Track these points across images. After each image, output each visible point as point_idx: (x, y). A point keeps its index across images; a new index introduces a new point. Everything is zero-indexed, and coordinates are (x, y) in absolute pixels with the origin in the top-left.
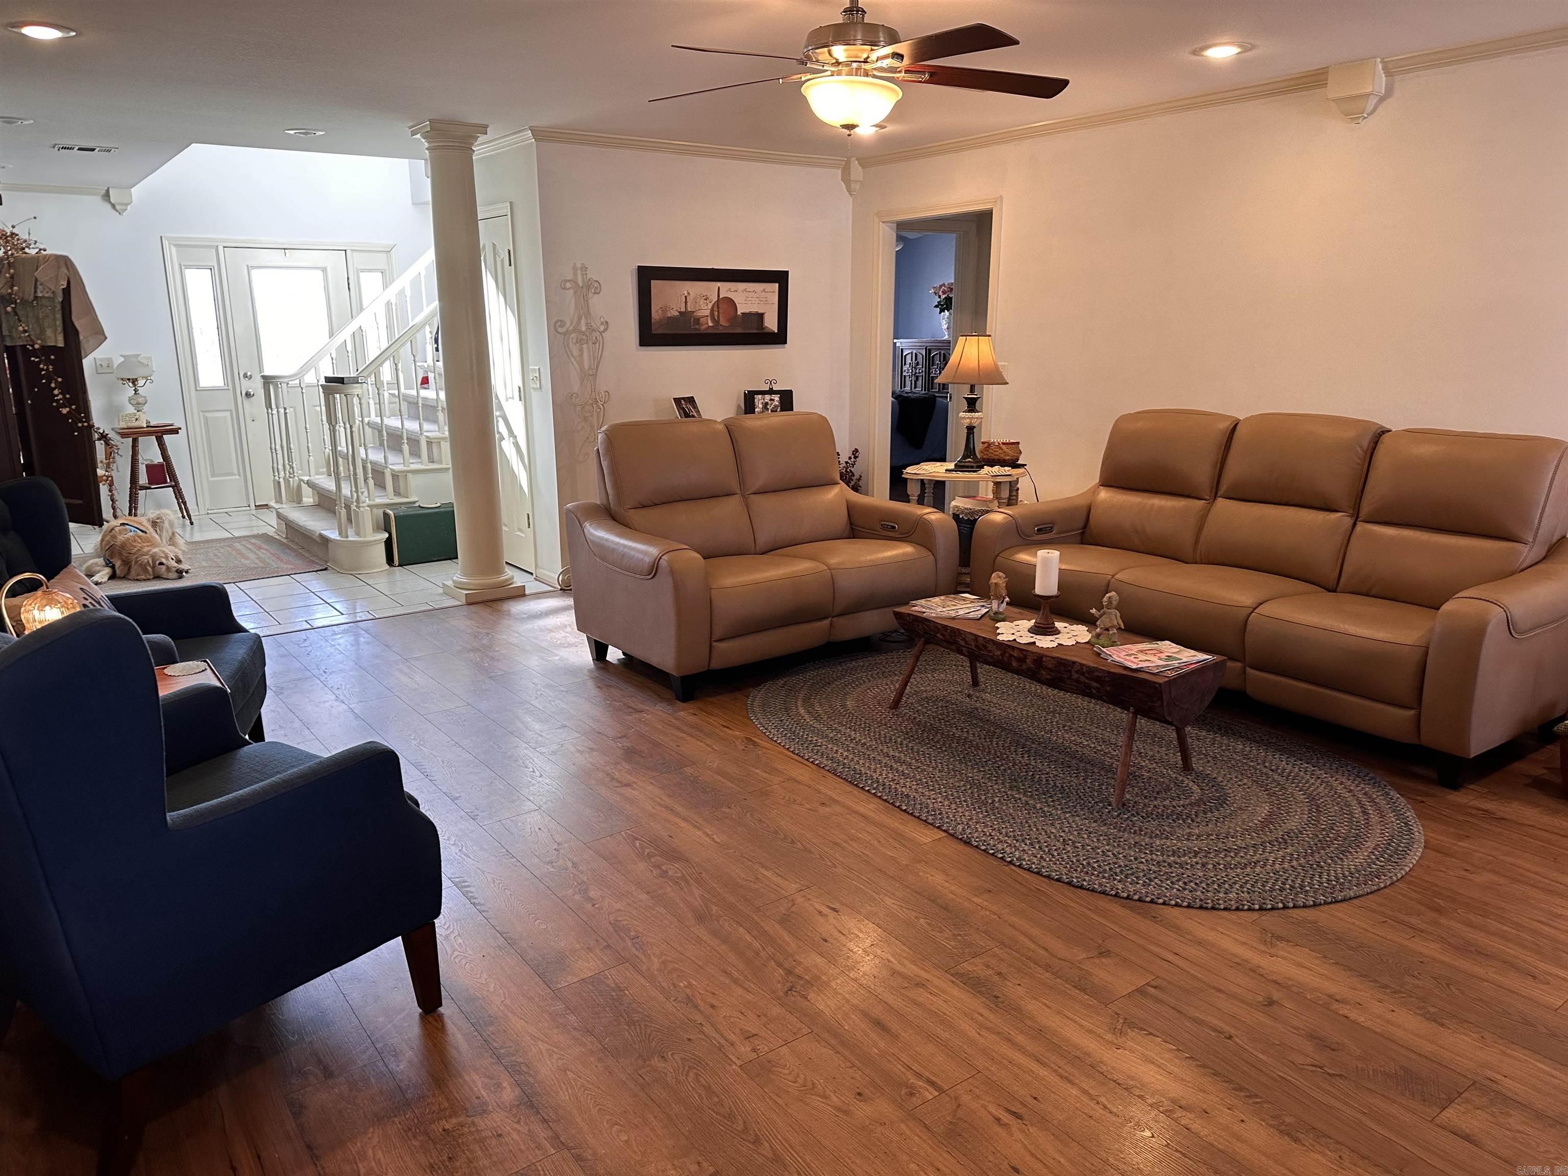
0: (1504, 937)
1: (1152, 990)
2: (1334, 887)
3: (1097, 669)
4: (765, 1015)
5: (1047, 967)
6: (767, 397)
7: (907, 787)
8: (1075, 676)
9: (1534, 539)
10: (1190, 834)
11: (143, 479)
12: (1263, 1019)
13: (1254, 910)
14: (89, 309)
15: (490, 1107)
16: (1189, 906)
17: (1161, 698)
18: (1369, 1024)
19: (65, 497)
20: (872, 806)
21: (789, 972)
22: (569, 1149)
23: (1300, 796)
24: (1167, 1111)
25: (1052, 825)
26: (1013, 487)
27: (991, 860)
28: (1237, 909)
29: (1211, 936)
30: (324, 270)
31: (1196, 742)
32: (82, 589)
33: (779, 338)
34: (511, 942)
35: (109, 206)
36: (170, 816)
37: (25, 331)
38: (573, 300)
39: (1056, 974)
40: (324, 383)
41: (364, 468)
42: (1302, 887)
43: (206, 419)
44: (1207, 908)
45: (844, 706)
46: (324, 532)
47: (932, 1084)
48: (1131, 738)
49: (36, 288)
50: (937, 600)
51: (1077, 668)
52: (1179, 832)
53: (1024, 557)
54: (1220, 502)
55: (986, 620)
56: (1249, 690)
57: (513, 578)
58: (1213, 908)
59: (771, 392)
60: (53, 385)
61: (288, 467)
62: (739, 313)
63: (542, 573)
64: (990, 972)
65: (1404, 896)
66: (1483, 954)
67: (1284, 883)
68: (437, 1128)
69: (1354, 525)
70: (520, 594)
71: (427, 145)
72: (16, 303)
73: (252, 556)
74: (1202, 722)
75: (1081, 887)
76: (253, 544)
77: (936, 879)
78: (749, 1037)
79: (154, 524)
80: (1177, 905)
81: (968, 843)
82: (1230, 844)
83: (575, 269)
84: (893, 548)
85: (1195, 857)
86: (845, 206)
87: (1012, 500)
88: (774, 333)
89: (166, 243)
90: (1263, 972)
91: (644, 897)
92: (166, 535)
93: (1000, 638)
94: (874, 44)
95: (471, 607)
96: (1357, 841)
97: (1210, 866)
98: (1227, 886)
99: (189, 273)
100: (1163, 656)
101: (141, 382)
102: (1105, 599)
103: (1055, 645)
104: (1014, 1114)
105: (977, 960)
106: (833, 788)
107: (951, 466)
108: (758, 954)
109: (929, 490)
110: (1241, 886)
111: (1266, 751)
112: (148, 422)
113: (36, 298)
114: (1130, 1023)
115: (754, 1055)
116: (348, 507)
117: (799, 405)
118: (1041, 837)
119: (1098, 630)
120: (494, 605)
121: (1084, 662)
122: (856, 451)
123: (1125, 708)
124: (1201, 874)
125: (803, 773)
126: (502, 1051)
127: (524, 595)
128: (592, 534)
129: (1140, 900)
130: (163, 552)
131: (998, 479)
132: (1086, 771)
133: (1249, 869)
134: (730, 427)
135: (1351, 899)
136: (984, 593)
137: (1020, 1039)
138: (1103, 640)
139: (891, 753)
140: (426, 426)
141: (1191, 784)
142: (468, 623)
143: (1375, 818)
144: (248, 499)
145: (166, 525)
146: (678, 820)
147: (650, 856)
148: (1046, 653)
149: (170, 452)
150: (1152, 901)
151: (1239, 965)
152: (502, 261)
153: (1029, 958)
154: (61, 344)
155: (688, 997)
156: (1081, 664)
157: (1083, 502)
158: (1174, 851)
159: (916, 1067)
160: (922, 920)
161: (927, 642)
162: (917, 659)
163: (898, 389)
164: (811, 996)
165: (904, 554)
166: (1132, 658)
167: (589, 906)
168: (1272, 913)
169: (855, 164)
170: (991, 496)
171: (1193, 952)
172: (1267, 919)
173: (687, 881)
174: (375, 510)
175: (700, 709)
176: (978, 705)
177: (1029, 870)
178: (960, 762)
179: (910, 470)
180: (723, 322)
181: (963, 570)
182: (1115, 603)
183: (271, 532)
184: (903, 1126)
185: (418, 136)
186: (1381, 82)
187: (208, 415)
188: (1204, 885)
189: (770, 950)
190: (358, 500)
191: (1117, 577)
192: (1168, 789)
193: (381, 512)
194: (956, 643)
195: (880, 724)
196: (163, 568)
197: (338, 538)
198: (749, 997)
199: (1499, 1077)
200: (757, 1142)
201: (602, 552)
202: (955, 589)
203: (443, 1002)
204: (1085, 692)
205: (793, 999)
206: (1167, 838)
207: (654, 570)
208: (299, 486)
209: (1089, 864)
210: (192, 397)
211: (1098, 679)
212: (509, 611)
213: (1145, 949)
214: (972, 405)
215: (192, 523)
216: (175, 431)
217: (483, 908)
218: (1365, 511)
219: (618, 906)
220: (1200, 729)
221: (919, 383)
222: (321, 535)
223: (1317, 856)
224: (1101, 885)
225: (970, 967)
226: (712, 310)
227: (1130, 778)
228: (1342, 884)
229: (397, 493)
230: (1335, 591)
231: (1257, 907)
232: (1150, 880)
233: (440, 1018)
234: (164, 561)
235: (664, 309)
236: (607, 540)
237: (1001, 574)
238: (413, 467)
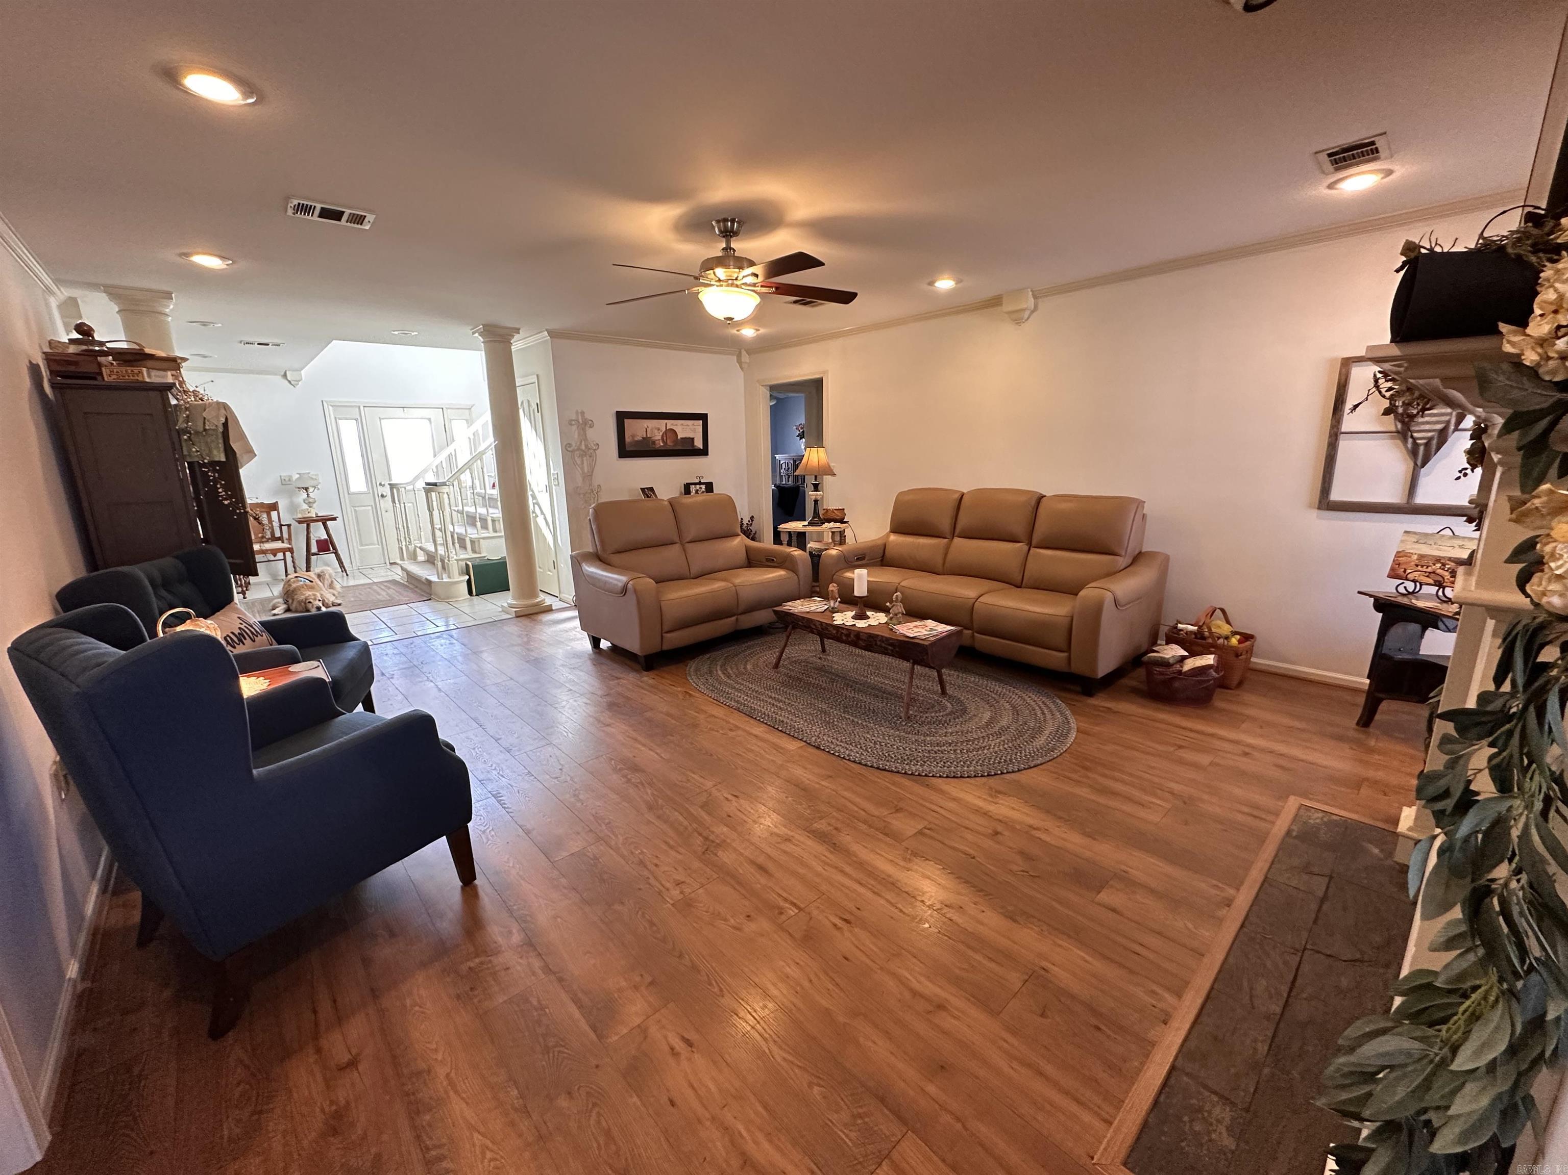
0: (1123, 782)
1: (927, 831)
2: (1029, 758)
3: (891, 639)
4: (690, 869)
5: (865, 822)
6: (698, 487)
7: (783, 716)
8: (879, 643)
9: (1126, 553)
10: (946, 732)
11: (314, 549)
12: (991, 843)
13: (984, 776)
14: (242, 437)
15: (503, 949)
16: (947, 777)
17: (927, 654)
18: (1053, 842)
19: (228, 558)
20: (761, 729)
21: (706, 839)
22: (554, 973)
23: (1007, 706)
24: (938, 909)
25: (868, 733)
26: (842, 534)
27: (834, 758)
28: (975, 776)
29: (961, 795)
30: (429, 420)
31: (948, 678)
32: (239, 618)
33: (704, 452)
34: (527, 832)
35: (287, 382)
36: (255, 772)
37: (197, 451)
38: (577, 432)
39: (870, 826)
40: (425, 486)
41: (452, 536)
42: (1011, 760)
43: (355, 510)
44: (957, 777)
45: (745, 668)
46: (429, 578)
47: (794, 905)
48: (911, 678)
49: (204, 423)
50: (798, 601)
51: (880, 638)
52: (941, 732)
53: (848, 575)
54: (957, 540)
55: (827, 613)
56: (977, 646)
57: (544, 600)
58: (961, 777)
59: (700, 483)
60: (219, 486)
61: (408, 539)
62: (679, 438)
63: (563, 596)
64: (831, 828)
65: (1069, 761)
66: (1114, 794)
67: (1000, 759)
68: (464, 968)
69: (1029, 550)
70: (549, 610)
71: (482, 340)
72: (190, 433)
73: (384, 593)
74: (951, 665)
75: (885, 770)
76: (386, 586)
77: (798, 772)
78: (678, 884)
79: (319, 576)
80: (940, 776)
81: (818, 748)
82: (969, 738)
83: (577, 412)
84: (773, 572)
85: (950, 746)
86: (739, 377)
87: (842, 542)
88: (700, 449)
89: (324, 403)
90: (991, 814)
91: (615, 796)
92: (327, 583)
93: (835, 623)
94: (741, 268)
95: (519, 619)
96: (1040, 730)
97: (959, 751)
98: (968, 763)
99: (340, 422)
100: (928, 629)
101: (311, 490)
102: (894, 597)
103: (866, 625)
104: (845, 920)
105: (823, 821)
106: (736, 719)
107: (806, 523)
108: (686, 828)
109: (794, 538)
110: (977, 762)
111: (987, 680)
112: (316, 514)
113: (205, 430)
114: (915, 854)
115: (682, 896)
116: (442, 561)
117: (716, 490)
118: (861, 741)
119: (891, 615)
120: (532, 617)
121: (883, 634)
122: (753, 517)
123: (908, 661)
124: (953, 756)
125: (719, 712)
126: (515, 907)
127: (552, 610)
128: (587, 570)
129: (919, 775)
130: (314, 595)
131: (833, 530)
132: (887, 699)
133: (980, 752)
134: (671, 502)
135: (1038, 765)
136: (826, 597)
137: (848, 869)
138: (894, 621)
139: (773, 696)
140: (491, 510)
141: (946, 702)
142: (516, 629)
143: (1049, 716)
144: (385, 559)
145: (327, 576)
146: (639, 746)
147: (621, 770)
148: (862, 630)
149: (331, 532)
150: (926, 775)
151: (978, 811)
152: (534, 410)
153: (854, 817)
154: (223, 459)
155: (641, 860)
156: (882, 636)
157: (880, 542)
158: (938, 744)
159: (785, 895)
160: (790, 799)
161: (794, 628)
162: (788, 637)
163: (778, 482)
164: (720, 853)
165: (781, 576)
166: (910, 631)
167: (579, 804)
168: (995, 777)
169: (744, 353)
170: (831, 541)
171: (951, 805)
172: (992, 781)
173: (643, 784)
174: (460, 562)
175: (657, 675)
176: (825, 663)
177: (854, 762)
178: (814, 698)
179: (781, 526)
180: (669, 442)
181: (816, 584)
182: (899, 599)
183: (398, 578)
184: (776, 936)
185: (477, 335)
186: (1031, 302)
187: (356, 508)
188: (955, 763)
189: (695, 825)
190: (448, 557)
191: (902, 584)
192: (933, 707)
193: (464, 563)
194: (810, 627)
195: (767, 678)
196: (310, 605)
197: (437, 580)
198: (680, 857)
199: (1128, 869)
200: (681, 956)
201: (593, 581)
202: (810, 594)
203: (477, 877)
204: (885, 652)
205: (708, 856)
206: (934, 736)
207: (624, 590)
208: (415, 551)
209: (889, 755)
210: (346, 499)
211: (891, 645)
212: (541, 620)
213: (924, 806)
214: (816, 487)
215: (347, 575)
216: (335, 519)
217: (510, 810)
218: (1034, 542)
219: (598, 803)
220: (950, 670)
221: (790, 479)
222: (426, 579)
223: (1018, 740)
224: (896, 768)
225: (821, 825)
226: (662, 436)
227: (912, 700)
228: (1033, 757)
229: (474, 551)
230: (1020, 587)
231: (986, 774)
232: (925, 762)
233: (475, 888)
234: (312, 601)
235: (633, 436)
236: (596, 573)
237: (835, 585)
238: (483, 535)
